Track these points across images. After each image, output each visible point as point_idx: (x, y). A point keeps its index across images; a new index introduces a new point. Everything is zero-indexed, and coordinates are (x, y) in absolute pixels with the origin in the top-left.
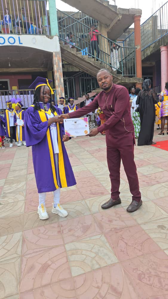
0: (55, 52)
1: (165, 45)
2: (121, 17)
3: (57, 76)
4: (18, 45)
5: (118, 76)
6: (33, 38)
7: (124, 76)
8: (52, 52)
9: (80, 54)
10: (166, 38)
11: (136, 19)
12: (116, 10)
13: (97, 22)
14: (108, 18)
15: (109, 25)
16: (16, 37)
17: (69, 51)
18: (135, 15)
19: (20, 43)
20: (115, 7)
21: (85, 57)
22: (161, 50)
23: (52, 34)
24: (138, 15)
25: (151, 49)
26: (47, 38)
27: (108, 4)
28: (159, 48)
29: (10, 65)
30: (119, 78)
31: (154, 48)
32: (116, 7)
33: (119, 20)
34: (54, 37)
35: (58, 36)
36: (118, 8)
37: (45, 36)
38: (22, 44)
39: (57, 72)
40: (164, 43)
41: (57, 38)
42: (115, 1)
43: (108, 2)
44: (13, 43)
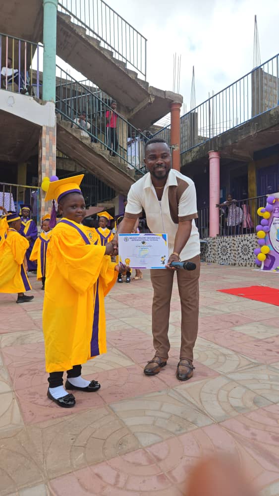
0: (47, 127)
1: (217, 149)
2: (154, 99)
3: (45, 165)
6: (10, 97)
8: (41, 125)
10: (219, 140)
11: (174, 107)
12: (147, 89)
14: (132, 99)
15: (133, 110)
17: (70, 131)
18: (173, 101)
20: (146, 83)
21: (95, 145)
22: (210, 157)
23: (44, 98)
24: (177, 102)
25: (193, 155)
26: (35, 101)
27: (136, 77)
28: (206, 154)
31: (199, 153)
32: (148, 84)
33: (150, 104)
34: (48, 103)
35: (54, 102)
36: (149, 86)
37: (32, 98)
39: (46, 159)
40: (215, 147)
41: (53, 106)
42: (145, 76)
43: (136, 74)
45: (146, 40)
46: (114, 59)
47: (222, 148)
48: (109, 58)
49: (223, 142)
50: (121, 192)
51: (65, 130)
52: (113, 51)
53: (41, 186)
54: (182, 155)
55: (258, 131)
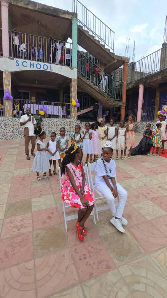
0: (74, 79)
2: (116, 61)
3: (73, 95)
4: (49, 71)
6: (60, 67)
7: (115, 100)
8: (72, 78)
9: (88, 81)
10: (144, 79)
11: (125, 64)
12: (114, 56)
13: (98, 61)
14: (107, 60)
15: (107, 65)
16: (49, 65)
17: (82, 79)
18: (125, 61)
19: (51, 70)
20: (113, 54)
21: (92, 84)
22: (140, 87)
24: (127, 61)
25: (132, 85)
27: (109, 52)
28: (138, 85)
30: (111, 100)
31: (135, 84)
32: (114, 54)
33: (115, 63)
34: (74, 69)
35: (76, 68)
37: (68, 67)
38: (52, 70)
39: (73, 92)
40: (142, 82)
41: (76, 70)
42: (113, 50)
43: (109, 50)
44: (47, 69)
45: (114, 33)
46: (101, 44)
47: (145, 83)
48: (98, 44)
49: (146, 81)
51: (80, 78)
52: (101, 41)
53: (71, 103)
54: (127, 84)
55: (162, 77)
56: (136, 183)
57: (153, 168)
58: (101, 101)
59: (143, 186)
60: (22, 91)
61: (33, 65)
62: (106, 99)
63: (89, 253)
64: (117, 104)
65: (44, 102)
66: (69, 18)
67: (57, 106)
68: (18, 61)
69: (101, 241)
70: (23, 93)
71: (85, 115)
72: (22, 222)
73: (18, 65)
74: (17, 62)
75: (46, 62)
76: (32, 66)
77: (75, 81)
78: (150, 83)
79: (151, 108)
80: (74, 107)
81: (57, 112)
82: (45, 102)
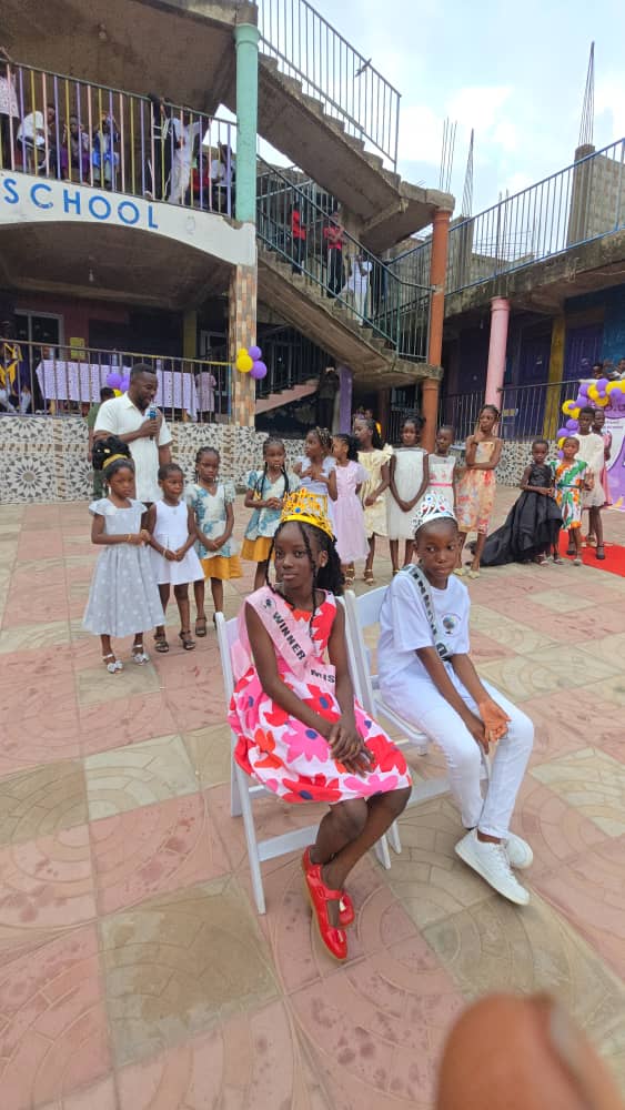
0: (244, 267)
1: (507, 295)
2: (407, 205)
3: (240, 329)
4: (143, 228)
5: (386, 354)
6: (188, 218)
7: (401, 356)
8: (235, 262)
9: (299, 280)
10: (510, 278)
11: (440, 218)
12: (397, 187)
14: (370, 202)
15: (369, 220)
16: (142, 204)
17: (274, 268)
18: (438, 207)
19: (151, 225)
20: (395, 177)
21: (313, 291)
22: (494, 307)
23: (237, 216)
24: (445, 208)
25: (465, 300)
26: (225, 223)
27: (381, 167)
28: (487, 301)
29: (91, 278)
30: (386, 357)
31: (475, 298)
32: (398, 177)
33: (400, 213)
34: (245, 225)
35: (253, 223)
36: (401, 181)
37: (221, 218)
38: (156, 226)
39: (241, 320)
40: (504, 290)
41: (252, 230)
42: (395, 162)
43: (380, 161)
44: (133, 222)
46: (347, 136)
47: (514, 294)
48: (339, 134)
49: (517, 284)
50: (346, 363)
51: (267, 266)
52: (346, 121)
53: (234, 361)
54: (448, 299)
55: (578, 272)
56: (525, 676)
57: (573, 615)
58: (348, 361)
59: (554, 686)
60: (30, 314)
61: (77, 202)
62: (369, 352)
63: (382, 1018)
64: (410, 371)
65: (123, 356)
66: (222, 20)
67: (177, 374)
68: (14, 183)
69: (427, 954)
70: (36, 320)
71: (284, 413)
72: (41, 875)
73: (12, 197)
74: (10, 185)
75: (129, 191)
76: (75, 205)
77: (249, 275)
78: (530, 293)
79: (538, 388)
80: (244, 379)
81: (178, 397)
82: (125, 353)
